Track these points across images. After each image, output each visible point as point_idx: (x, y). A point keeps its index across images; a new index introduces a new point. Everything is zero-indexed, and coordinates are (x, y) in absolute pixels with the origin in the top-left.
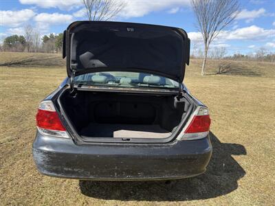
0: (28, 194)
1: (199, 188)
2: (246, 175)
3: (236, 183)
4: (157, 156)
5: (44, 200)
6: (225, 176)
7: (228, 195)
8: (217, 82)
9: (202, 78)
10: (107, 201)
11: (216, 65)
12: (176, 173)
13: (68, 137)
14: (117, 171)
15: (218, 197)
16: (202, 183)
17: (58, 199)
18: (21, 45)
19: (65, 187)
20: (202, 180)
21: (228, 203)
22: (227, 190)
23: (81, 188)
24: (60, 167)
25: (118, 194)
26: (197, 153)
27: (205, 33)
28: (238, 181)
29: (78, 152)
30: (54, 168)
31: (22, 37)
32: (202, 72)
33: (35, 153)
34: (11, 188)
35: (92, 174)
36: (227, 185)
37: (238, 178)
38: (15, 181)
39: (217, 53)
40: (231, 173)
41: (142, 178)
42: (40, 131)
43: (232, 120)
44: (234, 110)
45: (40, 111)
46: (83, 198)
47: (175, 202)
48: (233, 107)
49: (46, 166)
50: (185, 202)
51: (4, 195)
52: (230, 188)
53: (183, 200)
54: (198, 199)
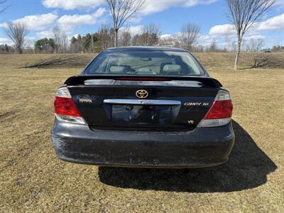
0: (50, 180)
1: (223, 181)
2: (277, 170)
3: (265, 177)
4: (172, 142)
5: (64, 186)
6: (253, 170)
7: (254, 189)
8: (252, 75)
9: (235, 72)
10: (125, 190)
11: (251, 58)
12: (194, 161)
13: (84, 123)
14: (132, 157)
15: (243, 191)
16: (227, 176)
17: (77, 186)
18: (51, 47)
19: (85, 176)
20: (226, 173)
21: (255, 197)
22: (254, 184)
23: (100, 177)
24: (76, 152)
25: (136, 183)
26: (216, 140)
27: (239, 23)
28: (268, 176)
29: (94, 138)
30: (72, 153)
31: (51, 39)
32: (235, 66)
33: (53, 139)
34: (36, 175)
35: (107, 159)
36: (255, 179)
37: (268, 173)
38: (39, 168)
39: (253, 45)
40: (259, 167)
41: (157, 164)
42: (58, 118)
43: (266, 115)
44: (269, 104)
45: (57, 98)
46: (101, 186)
47: (195, 194)
48: (268, 101)
49: (64, 151)
50: (206, 194)
51: (28, 181)
52: (257, 182)
53: (204, 192)
54: (221, 191)
